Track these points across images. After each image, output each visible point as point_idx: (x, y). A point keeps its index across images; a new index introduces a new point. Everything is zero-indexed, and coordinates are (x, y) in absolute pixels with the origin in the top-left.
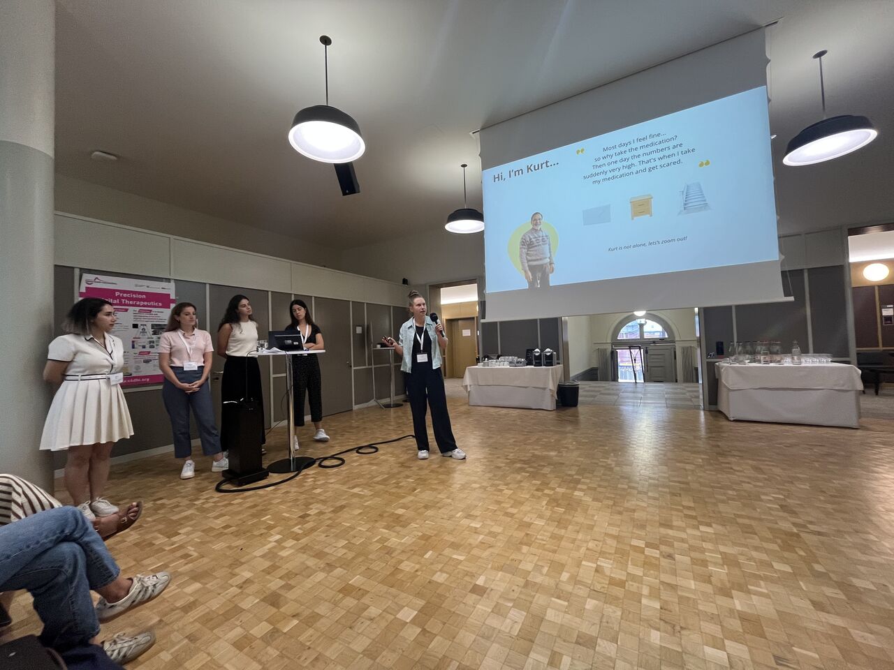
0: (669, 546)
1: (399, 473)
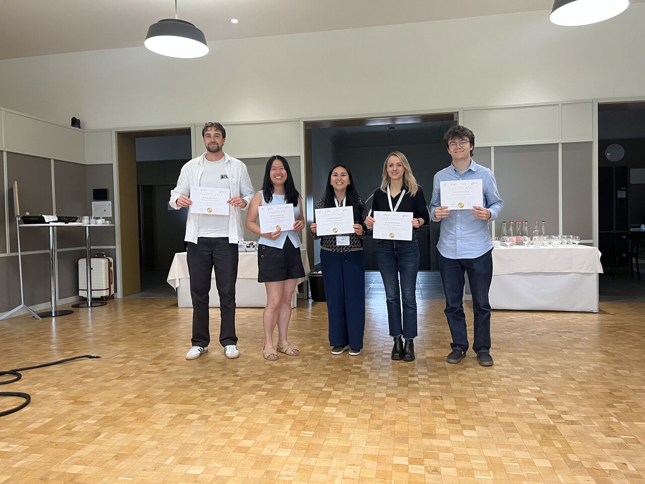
0: (434, 458)
1: (70, 413)
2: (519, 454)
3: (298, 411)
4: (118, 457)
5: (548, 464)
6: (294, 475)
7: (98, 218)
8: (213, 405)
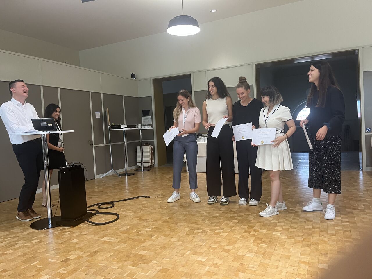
3: (257, 233)
4: (163, 248)
6: (257, 267)
7: (146, 125)
8: (209, 225)
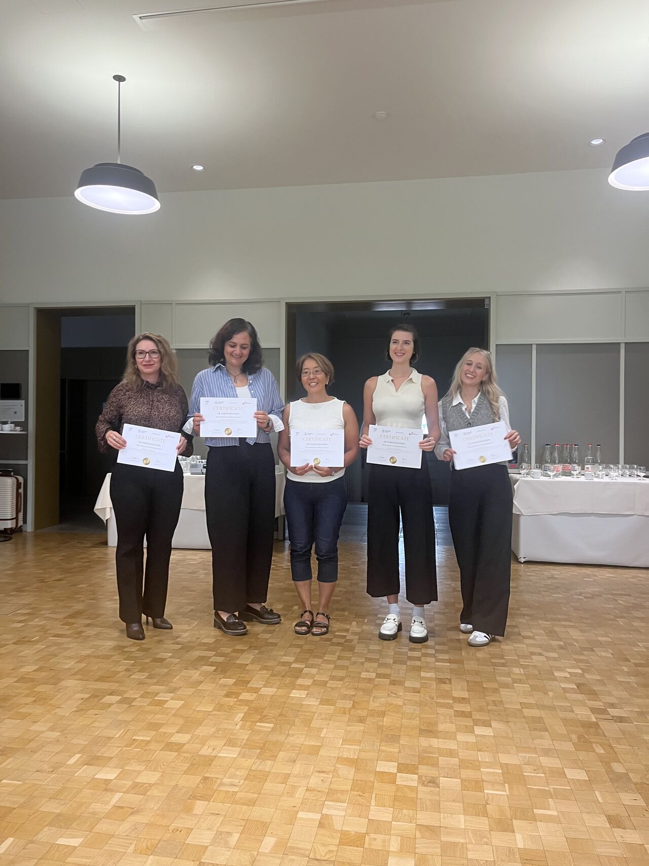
0: (432, 765)
2: (545, 761)
3: (255, 695)
5: (583, 776)
6: (241, 784)
7: (6, 423)
8: (141, 683)
